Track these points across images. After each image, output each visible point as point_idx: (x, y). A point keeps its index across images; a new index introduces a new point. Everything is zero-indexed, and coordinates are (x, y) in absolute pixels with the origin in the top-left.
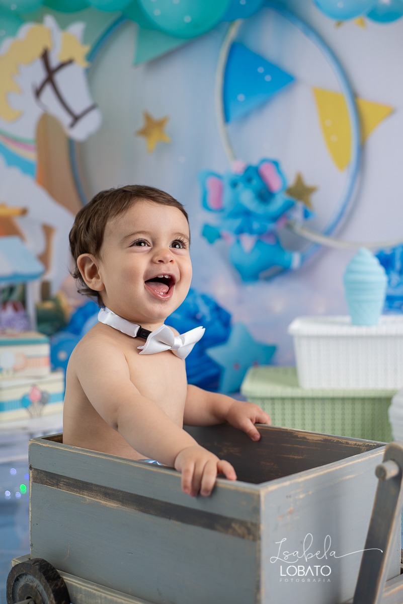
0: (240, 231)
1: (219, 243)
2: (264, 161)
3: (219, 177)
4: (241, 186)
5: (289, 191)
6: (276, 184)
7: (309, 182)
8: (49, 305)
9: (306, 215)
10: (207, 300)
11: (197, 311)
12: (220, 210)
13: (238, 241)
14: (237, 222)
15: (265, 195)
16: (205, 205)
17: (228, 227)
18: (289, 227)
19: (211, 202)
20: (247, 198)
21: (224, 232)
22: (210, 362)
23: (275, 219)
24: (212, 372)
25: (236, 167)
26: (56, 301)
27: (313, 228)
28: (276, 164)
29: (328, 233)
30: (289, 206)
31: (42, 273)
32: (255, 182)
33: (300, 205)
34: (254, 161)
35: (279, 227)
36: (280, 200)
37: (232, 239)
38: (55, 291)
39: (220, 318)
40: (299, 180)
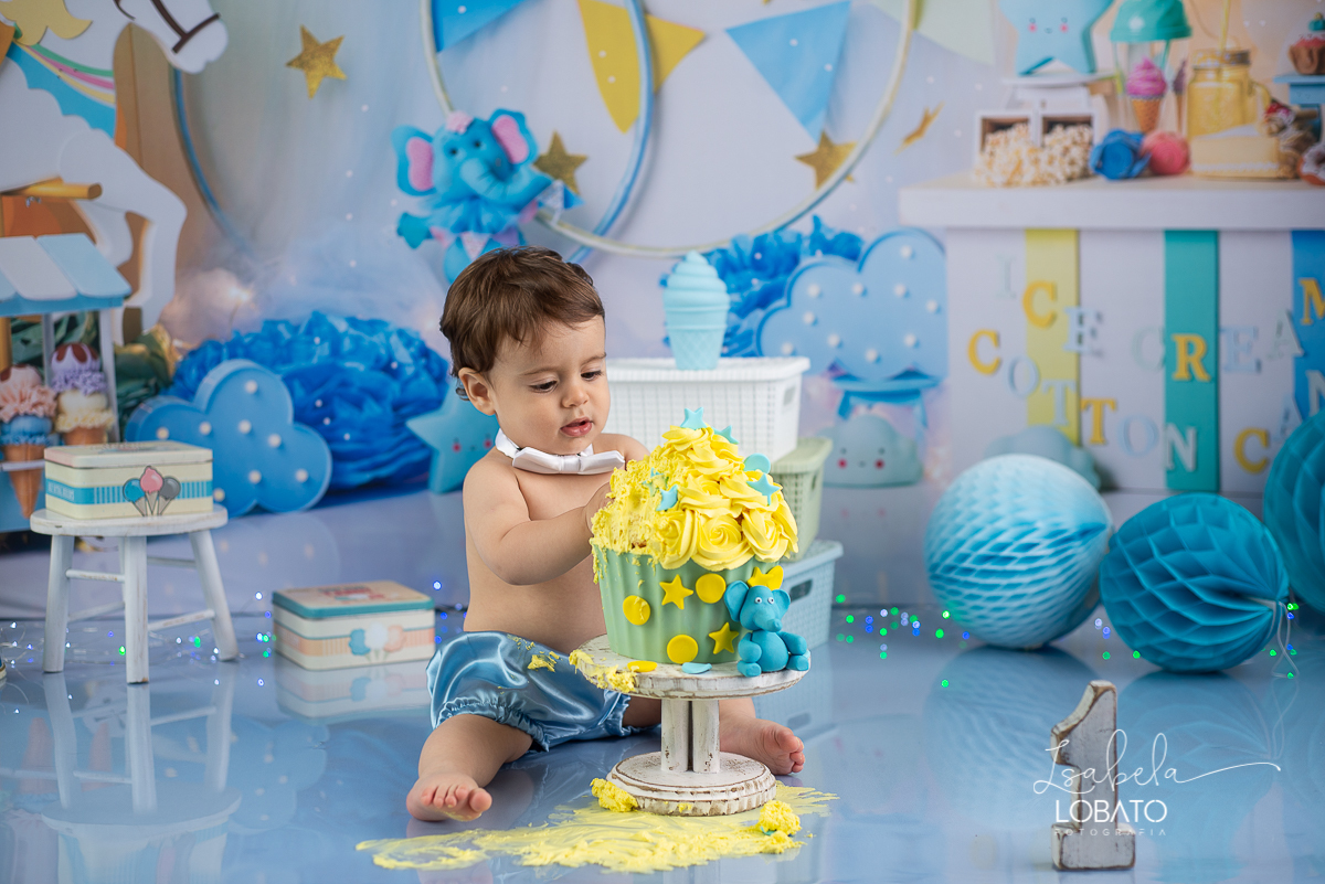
0: (462, 227)
1: (426, 245)
2: (500, 112)
3: (428, 138)
4: (461, 154)
5: (540, 163)
6: (519, 152)
7: (571, 149)
8: (139, 349)
9: (568, 201)
10: (407, 338)
11: (391, 359)
12: (431, 191)
13: (459, 241)
14: (458, 212)
15: (502, 169)
16: (403, 184)
17: (443, 219)
18: (540, 219)
19: (414, 180)
20: (473, 173)
21: (436, 229)
22: (413, 437)
23: (518, 208)
24: (418, 456)
25: (456, 122)
26: (151, 341)
27: (579, 224)
28: (519, 117)
29: (602, 231)
30: (543, 187)
31: (127, 297)
32: (484, 147)
33: (558, 184)
34: (485, 115)
35: (525, 221)
36: (526, 177)
37: (449, 239)
38: (148, 326)
39: (428, 368)
40: (556, 142)
